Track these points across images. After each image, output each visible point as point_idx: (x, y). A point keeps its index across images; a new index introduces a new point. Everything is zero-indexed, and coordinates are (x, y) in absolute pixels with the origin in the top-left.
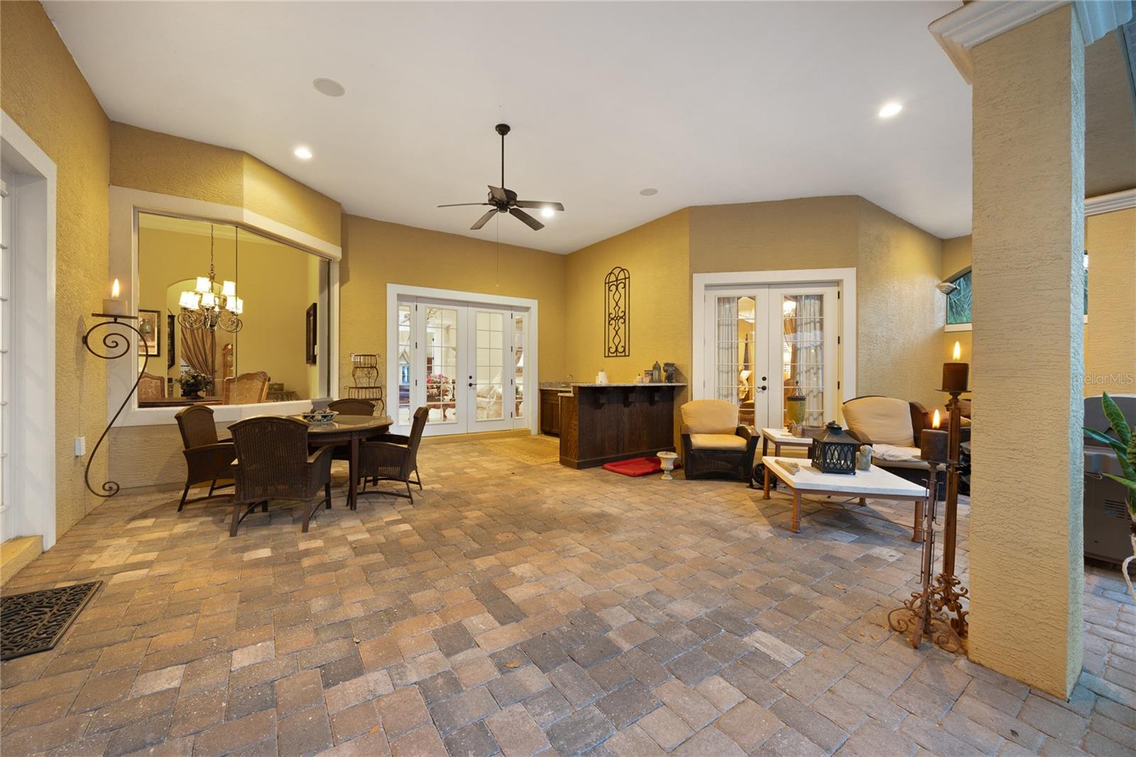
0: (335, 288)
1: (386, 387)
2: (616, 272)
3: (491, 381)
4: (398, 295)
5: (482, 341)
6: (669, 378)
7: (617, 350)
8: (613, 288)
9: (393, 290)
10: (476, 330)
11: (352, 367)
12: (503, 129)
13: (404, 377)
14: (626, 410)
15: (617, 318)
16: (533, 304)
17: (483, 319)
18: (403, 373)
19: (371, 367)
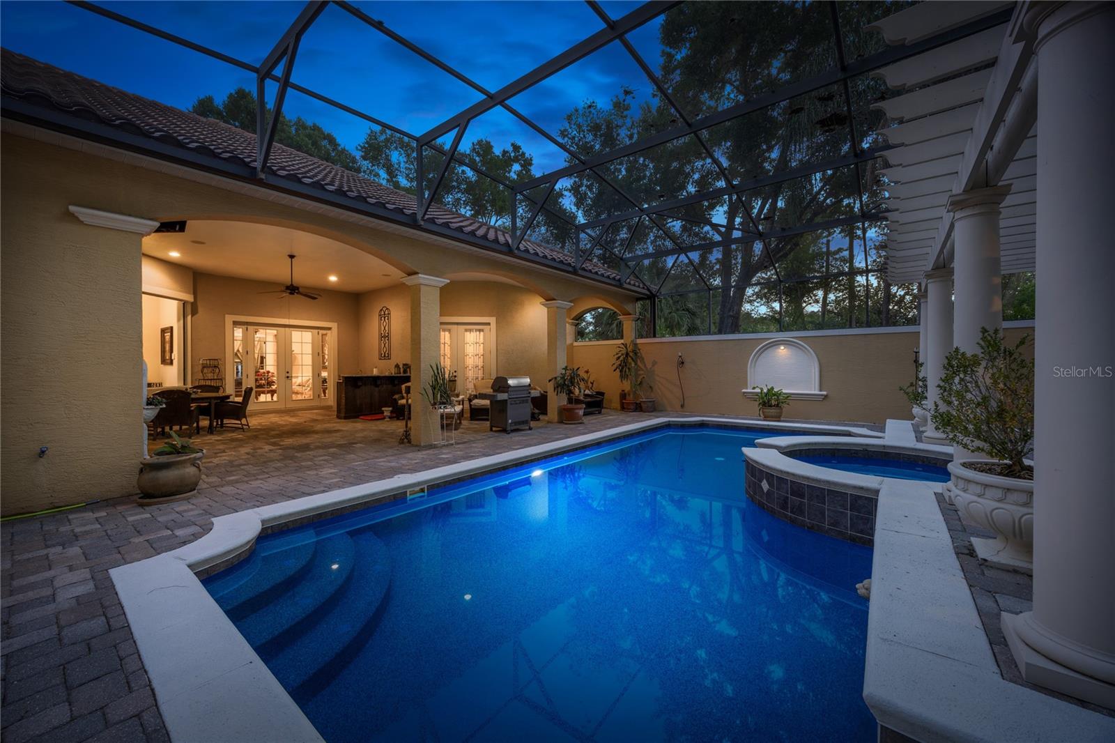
0: (189, 318)
1: (225, 379)
2: (384, 309)
3: (303, 375)
4: (234, 322)
5: (296, 348)
6: (405, 372)
7: (385, 356)
8: (383, 318)
9: (229, 319)
10: (291, 342)
11: (200, 367)
12: (292, 257)
13: (237, 373)
14: (377, 389)
15: (385, 337)
16: (334, 325)
17: (296, 335)
18: (237, 369)
19: (215, 367)
